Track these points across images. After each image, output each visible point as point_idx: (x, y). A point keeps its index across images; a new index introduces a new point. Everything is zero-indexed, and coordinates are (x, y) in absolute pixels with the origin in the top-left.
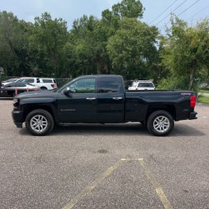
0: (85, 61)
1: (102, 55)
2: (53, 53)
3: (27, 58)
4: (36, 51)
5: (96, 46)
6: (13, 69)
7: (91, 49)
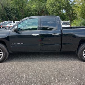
0: (36, 13)
1: (44, 10)
2: (21, 9)
3: (10, 12)
4: (14, 9)
5: (41, 5)
6: (4, 17)
7: (39, 7)
